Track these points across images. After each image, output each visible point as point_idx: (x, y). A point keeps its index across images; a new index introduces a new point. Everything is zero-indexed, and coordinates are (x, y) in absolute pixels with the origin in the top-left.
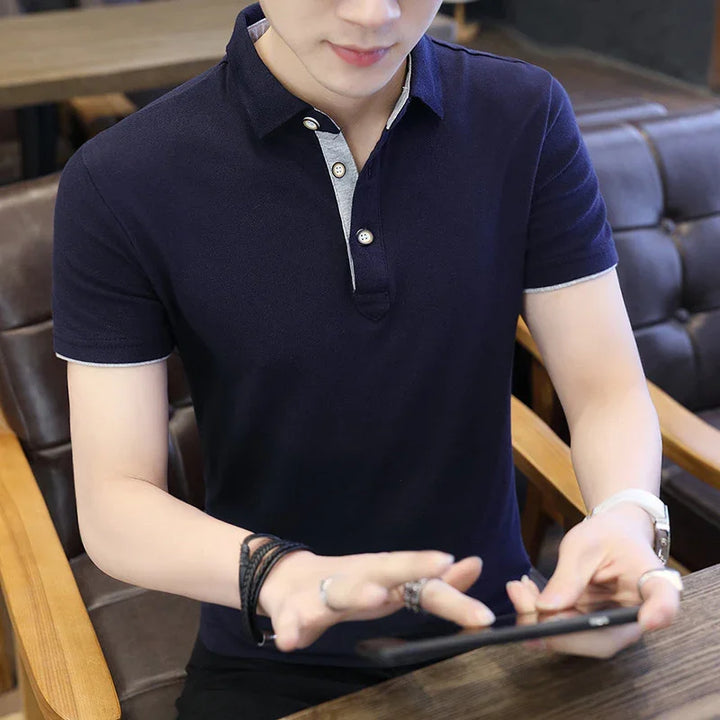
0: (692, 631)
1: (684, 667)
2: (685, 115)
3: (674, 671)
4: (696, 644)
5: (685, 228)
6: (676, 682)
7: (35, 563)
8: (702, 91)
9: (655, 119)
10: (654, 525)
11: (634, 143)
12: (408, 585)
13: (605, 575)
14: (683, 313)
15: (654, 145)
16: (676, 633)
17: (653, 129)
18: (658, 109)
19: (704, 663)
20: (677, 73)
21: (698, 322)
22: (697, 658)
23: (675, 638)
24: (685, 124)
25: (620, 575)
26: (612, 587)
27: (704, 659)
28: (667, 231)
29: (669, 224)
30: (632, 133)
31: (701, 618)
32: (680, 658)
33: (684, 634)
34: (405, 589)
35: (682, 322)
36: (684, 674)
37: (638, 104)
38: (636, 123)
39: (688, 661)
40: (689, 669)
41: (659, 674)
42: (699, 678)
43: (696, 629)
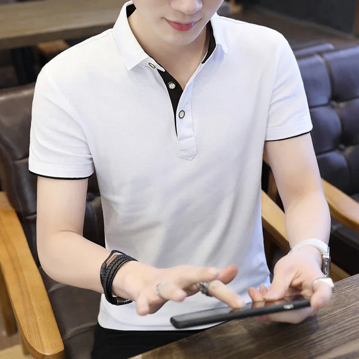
0: (350, 306)
1: (346, 324)
2: (343, 49)
3: (341, 327)
4: (352, 312)
5: (342, 105)
6: (342, 331)
7: (22, 271)
8: (350, 37)
9: (329, 51)
10: (322, 256)
11: (319, 64)
12: (201, 283)
13: (296, 282)
14: (342, 146)
15: (328, 64)
16: (341, 307)
17: (328, 56)
18: (330, 46)
19: (356, 322)
20: (338, 28)
21: (349, 150)
22: (352, 320)
23: (341, 310)
24: (343, 53)
25: (303, 282)
26: (299, 288)
27: (356, 320)
28: (333, 107)
29: (334, 103)
30: (318, 58)
31: (354, 300)
32: (344, 320)
33: (345, 308)
34: (200, 285)
35: (342, 150)
36: (345, 328)
37: (321, 44)
38: (320, 53)
39: (348, 321)
40: (348, 325)
41: (333, 328)
42: (353, 330)
43: (352, 305)
